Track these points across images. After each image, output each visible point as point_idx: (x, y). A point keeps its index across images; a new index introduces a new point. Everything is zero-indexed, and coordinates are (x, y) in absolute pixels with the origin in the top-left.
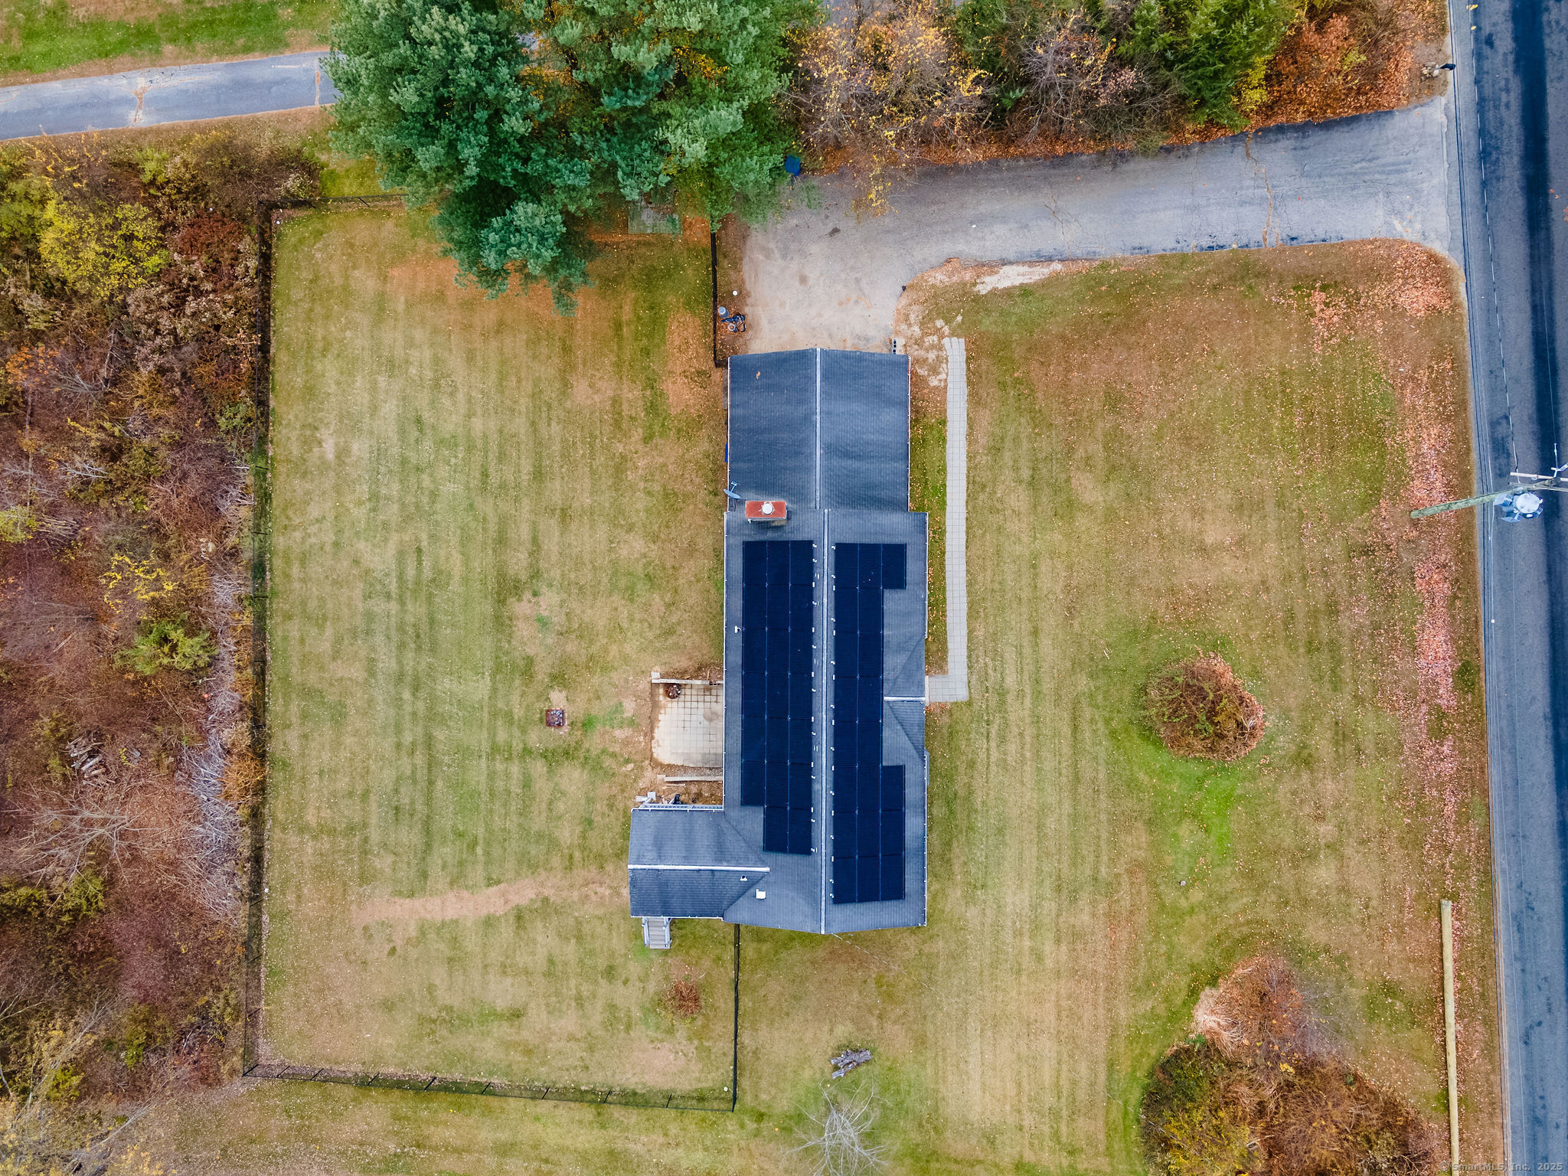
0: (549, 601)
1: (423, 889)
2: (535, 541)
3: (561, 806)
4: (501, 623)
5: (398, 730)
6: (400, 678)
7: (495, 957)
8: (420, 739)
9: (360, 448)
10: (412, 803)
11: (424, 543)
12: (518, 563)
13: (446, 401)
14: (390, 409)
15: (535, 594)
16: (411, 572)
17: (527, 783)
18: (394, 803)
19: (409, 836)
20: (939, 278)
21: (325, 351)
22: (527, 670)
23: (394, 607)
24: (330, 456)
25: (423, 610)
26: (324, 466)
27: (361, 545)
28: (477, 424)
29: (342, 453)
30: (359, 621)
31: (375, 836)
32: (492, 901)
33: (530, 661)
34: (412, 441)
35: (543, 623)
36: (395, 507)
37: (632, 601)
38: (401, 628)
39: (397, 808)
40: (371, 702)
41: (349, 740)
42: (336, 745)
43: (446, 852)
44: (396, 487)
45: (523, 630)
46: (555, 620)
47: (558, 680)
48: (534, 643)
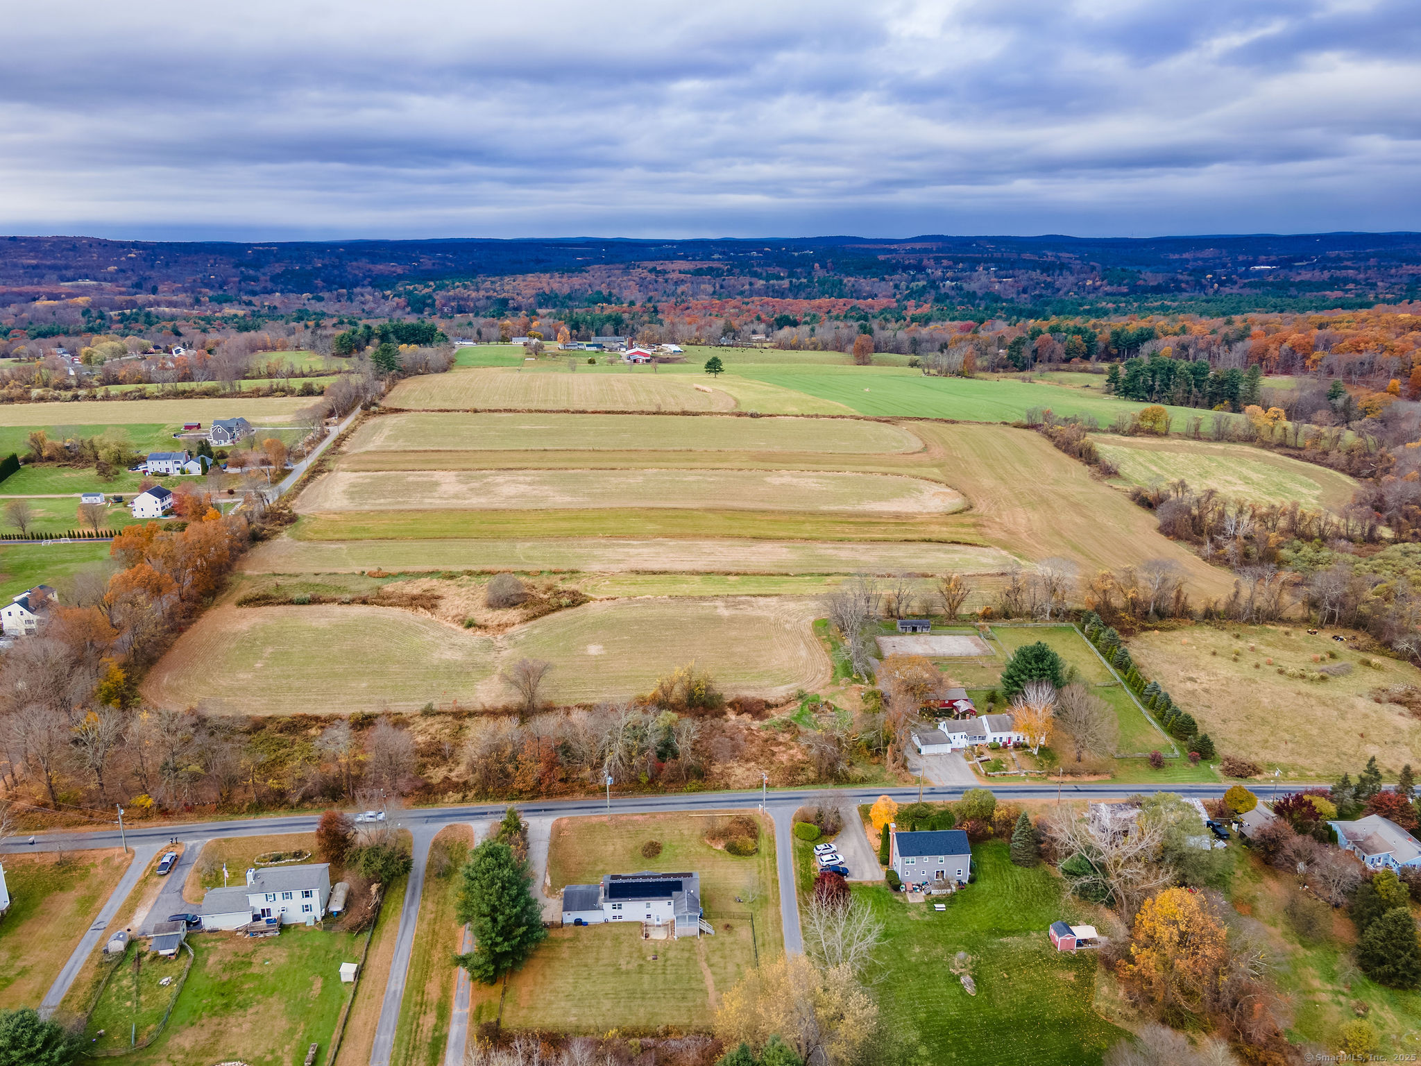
0: (622, 962)
1: (706, 990)
2: (605, 965)
3: (679, 956)
4: (628, 973)
5: (658, 998)
6: (643, 998)
7: (723, 971)
8: (662, 992)
9: (574, 1011)
10: (681, 994)
11: (604, 992)
12: (611, 970)
13: (563, 989)
14: (563, 1004)
15: (620, 965)
16: (613, 996)
17: (673, 965)
18: (681, 999)
19: (690, 995)
20: (546, 892)
22: (641, 966)
23: (623, 1000)
24: (576, 1018)
25: (624, 992)
26: (578, 1020)
27: (604, 1009)
28: (571, 981)
29: (575, 1015)
30: (627, 1009)
31: (691, 1004)
32: (708, 973)
33: (639, 965)
34: (573, 997)
35: (628, 963)
36: (593, 1001)
37: (623, 942)
38: (628, 998)
39: (683, 998)
40: (651, 1006)
41: (662, 1012)
42: (664, 1014)
43: (694, 985)
44: (586, 1001)
45: (630, 967)
46: (628, 959)
47: (644, 958)
48: (634, 965)
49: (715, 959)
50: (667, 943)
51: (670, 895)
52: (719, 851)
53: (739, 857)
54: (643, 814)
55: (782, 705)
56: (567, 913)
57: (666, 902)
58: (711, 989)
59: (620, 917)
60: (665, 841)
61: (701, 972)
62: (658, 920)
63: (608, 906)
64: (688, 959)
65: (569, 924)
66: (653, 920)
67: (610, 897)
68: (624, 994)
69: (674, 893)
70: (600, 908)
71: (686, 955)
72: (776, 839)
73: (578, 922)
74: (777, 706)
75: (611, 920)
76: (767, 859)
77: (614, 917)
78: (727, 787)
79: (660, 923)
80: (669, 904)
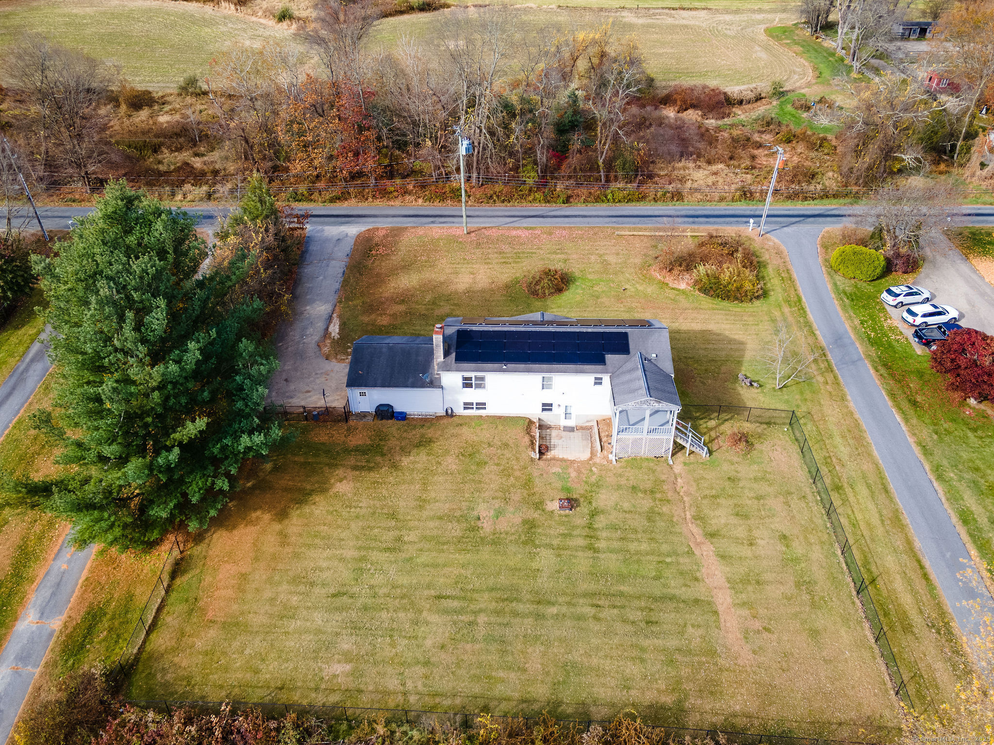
0: (484, 510)
1: (709, 603)
2: (440, 518)
3: (626, 506)
4: (496, 541)
5: (580, 618)
6: (539, 617)
7: (746, 552)
8: (590, 601)
9: (346, 644)
10: (642, 609)
11: (433, 593)
12: (455, 530)
13: (326, 575)
14: (318, 618)
15: (479, 519)
16: (455, 604)
17: (614, 528)
18: (643, 625)
19: (668, 617)
21: (257, 672)
22: (530, 525)
23: (482, 619)
24: (348, 667)
25: (486, 595)
26: (356, 674)
27: (429, 643)
28: (350, 553)
29: (347, 657)
30: (494, 647)
31: (672, 643)
32: (706, 552)
33: (525, 522)
34: (350, 601)
35: (499, 513)
36: (401, 615)
37: (486, 463)
38: (498, 613)
39: (647, 623)
40: (561, 640)
41: (595, 661)
42: (599, 672)
43: (675, 586)
44: (384, 615)
45: (503, 525)
46: (497, 506)
47: (539, 505)
48: (513, 519)
49: (720, 517)
50: (594, 469)
51: (602, 361)
52: (683, 292)
53: (725, 304)
54: (526, 228)
55: (749, 102)
56: (357, 391)
57: (590, 378)
58: (723, 600)
59: (481, 406)
60: (574, 268)
61: (690, 553)
62: (567, 415)
63: (452, 379)
64: (651, 516)
65: (363, 415)
66: (555, 418)
67: (459, 359)
68: (484, 601)
69: (609, 357)
70: (434, 384)
71: (646, 503)
72: (795, 276)
73: (385, 412)
74: (741, 102)
75: (460, 411)
76: (786, 310)
77: (468, 406)
78: (677, 196)
79: (571, 423)
80: (598, 382)
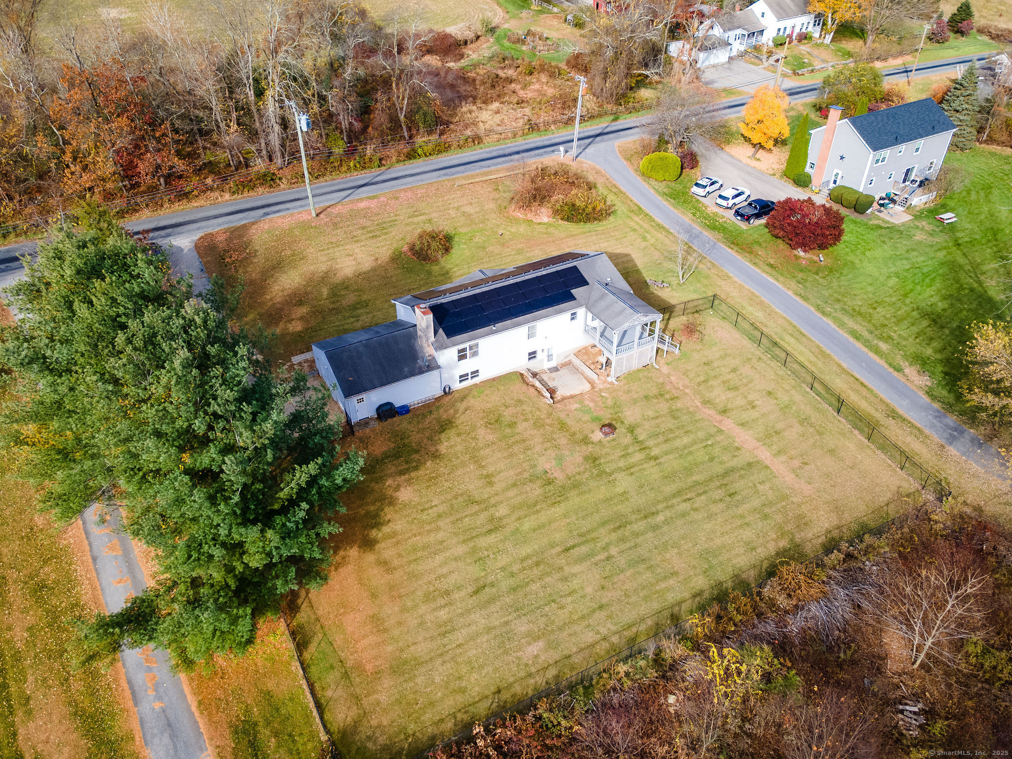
0: (546, 463)
1: (758, 462)
2: (514, 485)
3: (651, 413)
4: (575, 484)
5: (683, 515)
6: (654, 528)
7: (754, 414)
8: (679, 499)
9: (521, 627)
10: (720, 487)
11: (559, 549)
12: (535, 489)
14: (478, 618)
15: (546, 472)
16: (584, 549)
17: (654, 434)
18: (728, 499)
19: (738, 483)
21: (463, 691)
22: (592, 459)
23: (613, 551)
24: (541, 644)
25: (602, 531)
26: (552, 645)
27: (589, 590)
28: (459, 550)
29: (533, 636)
30: (641, 567)
31: (756, 503)
32: (728, 424)
33: (586, 458)
34: (494, 590)
35: (560, 459)
36: (548, 580)
37: (515, 423)
38: (623, 540)
39: (730, 496)
40: (684, 538)
41: (718, 542)
43: (728, 460)
44: (534, 587)
45: (570, 469)
46: (553, 455)
47: (585, 441)
48: (575, 459)
49: (720, 395)
50: (603, 394)
51: (572, 298)
53: (588, 226)
55: (475, 39)
56: (354, 399)
57: (567, 315)
58: (764, 455)
59: (475, 373)
61: (720, 431)
62: (550, 357)
63: (447, 356)
64: (673, 414)
65: (365, 422)
66: (542, 364)
67: (450, 333)
68: (605, 536)
69: (574, 291)
70: (431, 366)
71: (663, 407)
72: (622, 189)
73: (386, 412)
74: (466, 43)
75: (457, 386)
76: (637, 219)
77: (463, 378)
78: (477, 139)
79: (553, 364)
80: (573, 316)
